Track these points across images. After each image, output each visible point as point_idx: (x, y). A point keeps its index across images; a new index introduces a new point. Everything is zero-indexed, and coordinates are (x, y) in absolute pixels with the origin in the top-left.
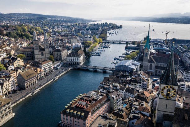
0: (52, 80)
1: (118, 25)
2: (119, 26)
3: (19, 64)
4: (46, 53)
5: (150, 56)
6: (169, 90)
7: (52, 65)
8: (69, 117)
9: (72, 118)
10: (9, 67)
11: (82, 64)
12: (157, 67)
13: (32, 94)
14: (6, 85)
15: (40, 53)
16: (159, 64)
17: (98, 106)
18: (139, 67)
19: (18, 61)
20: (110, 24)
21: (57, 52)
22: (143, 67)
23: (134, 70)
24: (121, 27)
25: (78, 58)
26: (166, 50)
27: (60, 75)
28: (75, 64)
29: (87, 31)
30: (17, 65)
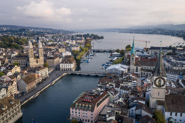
0: (50, 85)
1: (99, 36)
2: (101, 37)
3: (16, 71)
4: (41, 60)
5: (136, 60)
6: (160, 81)
7: (47, 71)
8: (78, 110)
9: (81, 110)
10: (8, 74)
11: (74, 70)
12: (142, 69)
13: (33, 97)
14: (10, 89)
15: (35, 60)
16: (144, 67)
17: (100, 100)
18: (127, 70)
19: (16, 68)
20: (92, 35)
21: (50, 60)
22: (130, 70)
23: (124, 72)
24: (102, 38)
25: (70, 65)
26: (147, 56)
27: (56, 80)
28: (67, 70)
29: (72, 41)
30: (15, 72)
